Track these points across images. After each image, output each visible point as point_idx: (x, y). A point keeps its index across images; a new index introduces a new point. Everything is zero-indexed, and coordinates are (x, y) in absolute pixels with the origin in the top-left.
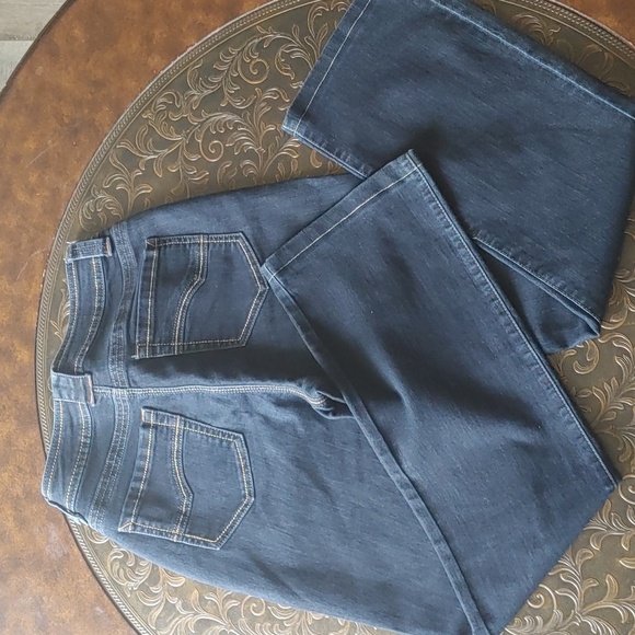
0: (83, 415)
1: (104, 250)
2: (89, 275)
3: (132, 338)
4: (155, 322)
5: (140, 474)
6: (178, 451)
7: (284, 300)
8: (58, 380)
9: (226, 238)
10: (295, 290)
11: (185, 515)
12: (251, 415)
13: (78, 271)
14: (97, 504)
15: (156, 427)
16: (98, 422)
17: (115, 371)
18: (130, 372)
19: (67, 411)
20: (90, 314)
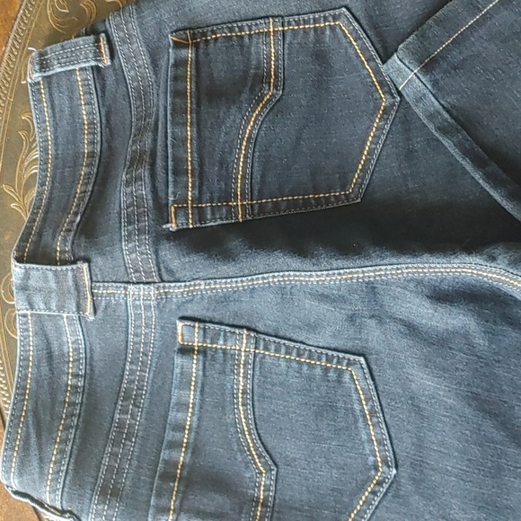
0: (71, 338)
1: (98, 55)
2: (71, 99)
3: (162, 194)
4: (201, 165)
5: (178, 435)
6: (244, 392)
7: (431, 117)
8: (27, 276)
9: (315, 21)
10: (452, 99)
11: (264, 505)
12: (380, 321)
13: (51, 94)
14: (103, 493)
15: (203, 352)
16: (97, 349)
17: (134, 253)
18: (162, 253)
19: (42, 333)
20: (75, 165)
